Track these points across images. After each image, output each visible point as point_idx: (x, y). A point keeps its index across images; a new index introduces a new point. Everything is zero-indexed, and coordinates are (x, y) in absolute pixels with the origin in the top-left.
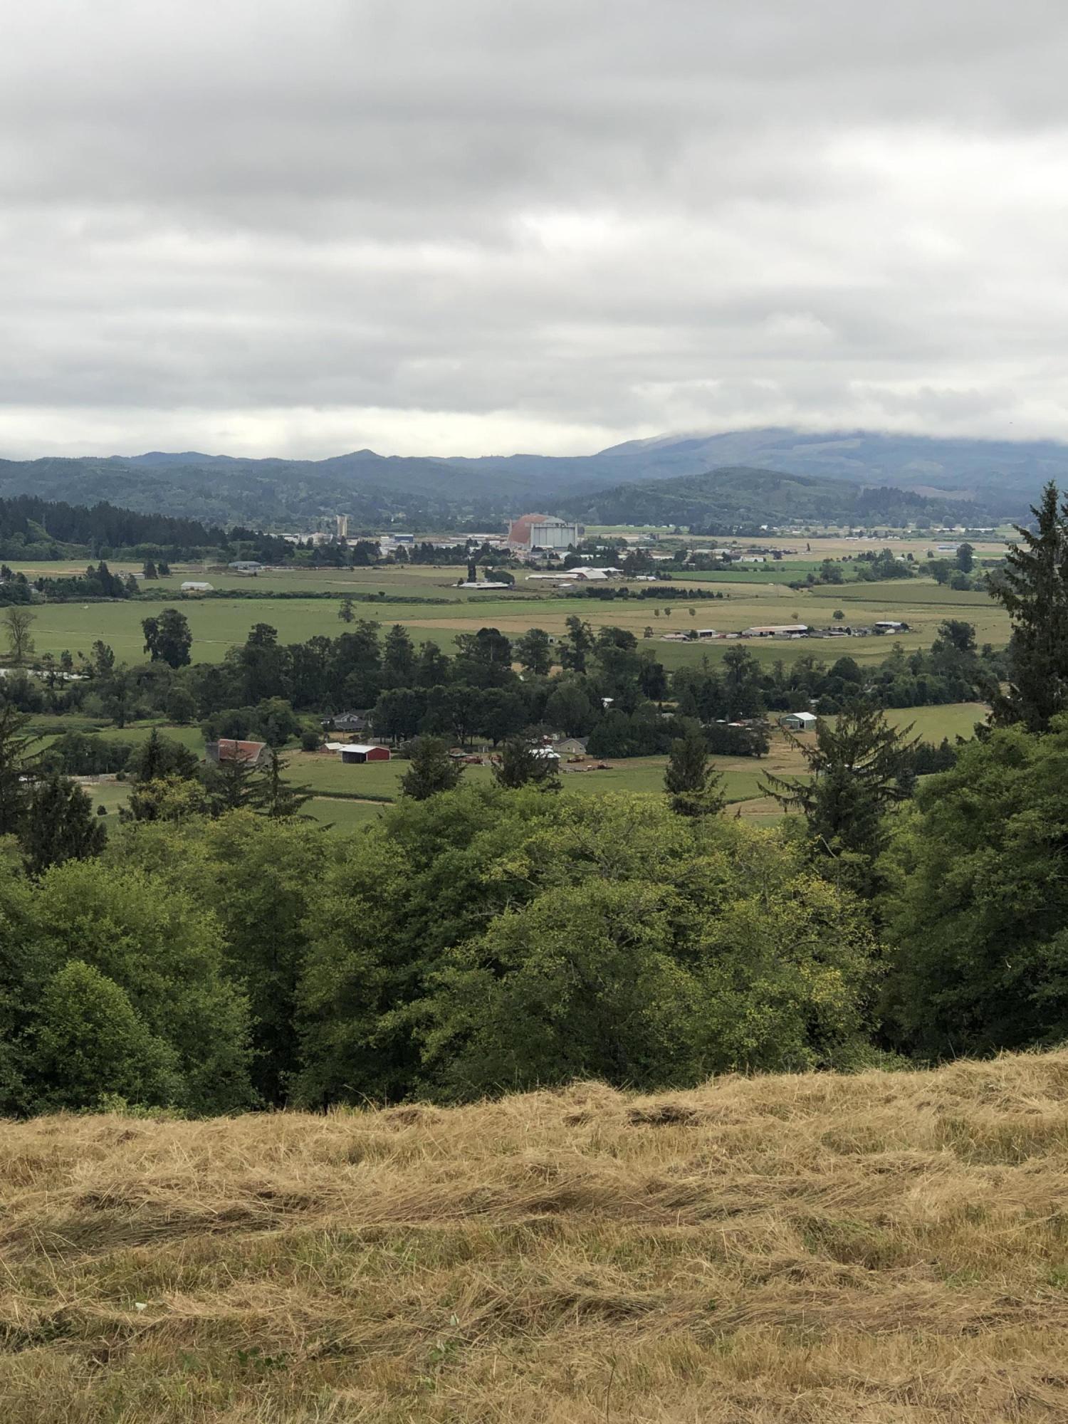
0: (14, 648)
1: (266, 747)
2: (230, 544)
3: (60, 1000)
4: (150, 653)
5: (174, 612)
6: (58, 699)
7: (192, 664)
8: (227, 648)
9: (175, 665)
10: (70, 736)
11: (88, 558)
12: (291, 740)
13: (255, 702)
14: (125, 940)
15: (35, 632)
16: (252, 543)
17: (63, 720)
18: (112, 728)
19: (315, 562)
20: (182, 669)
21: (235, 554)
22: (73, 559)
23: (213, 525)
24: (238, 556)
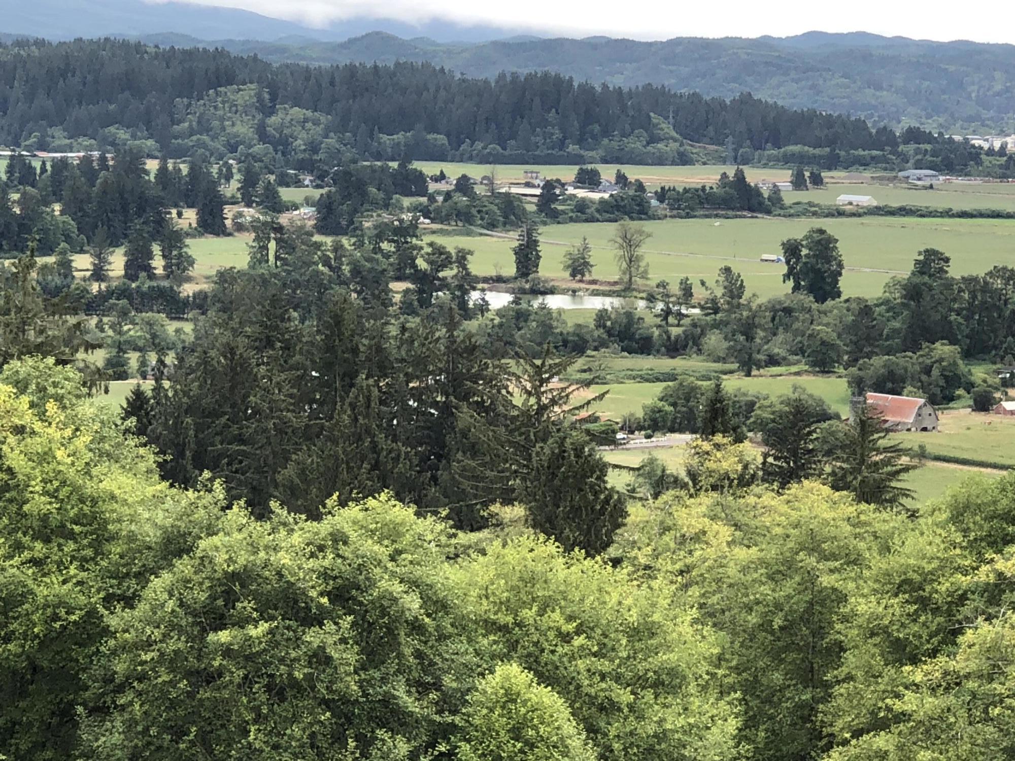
0: (624, 273)
1: (925, 405)
2: (901, 148)
3: (485, 711)
4: (791, 283)
5: (821, 232)
6: (673, 338)
7: (844, 297)
8: (886, 279)
9: (821, 299)
10: (681, 384)
11: (724, 163)
12: (959, 397)
13: (914, 347)
14: (579, 641)
15: (649, 253)
16: (928, 147)
17: (678, 364)
18: (736, 375)
19: (1008, 172)
20: (829, 303)
21: (907, 162)
22: (704, 164)
23: (882, 124)
24: (912, 161)
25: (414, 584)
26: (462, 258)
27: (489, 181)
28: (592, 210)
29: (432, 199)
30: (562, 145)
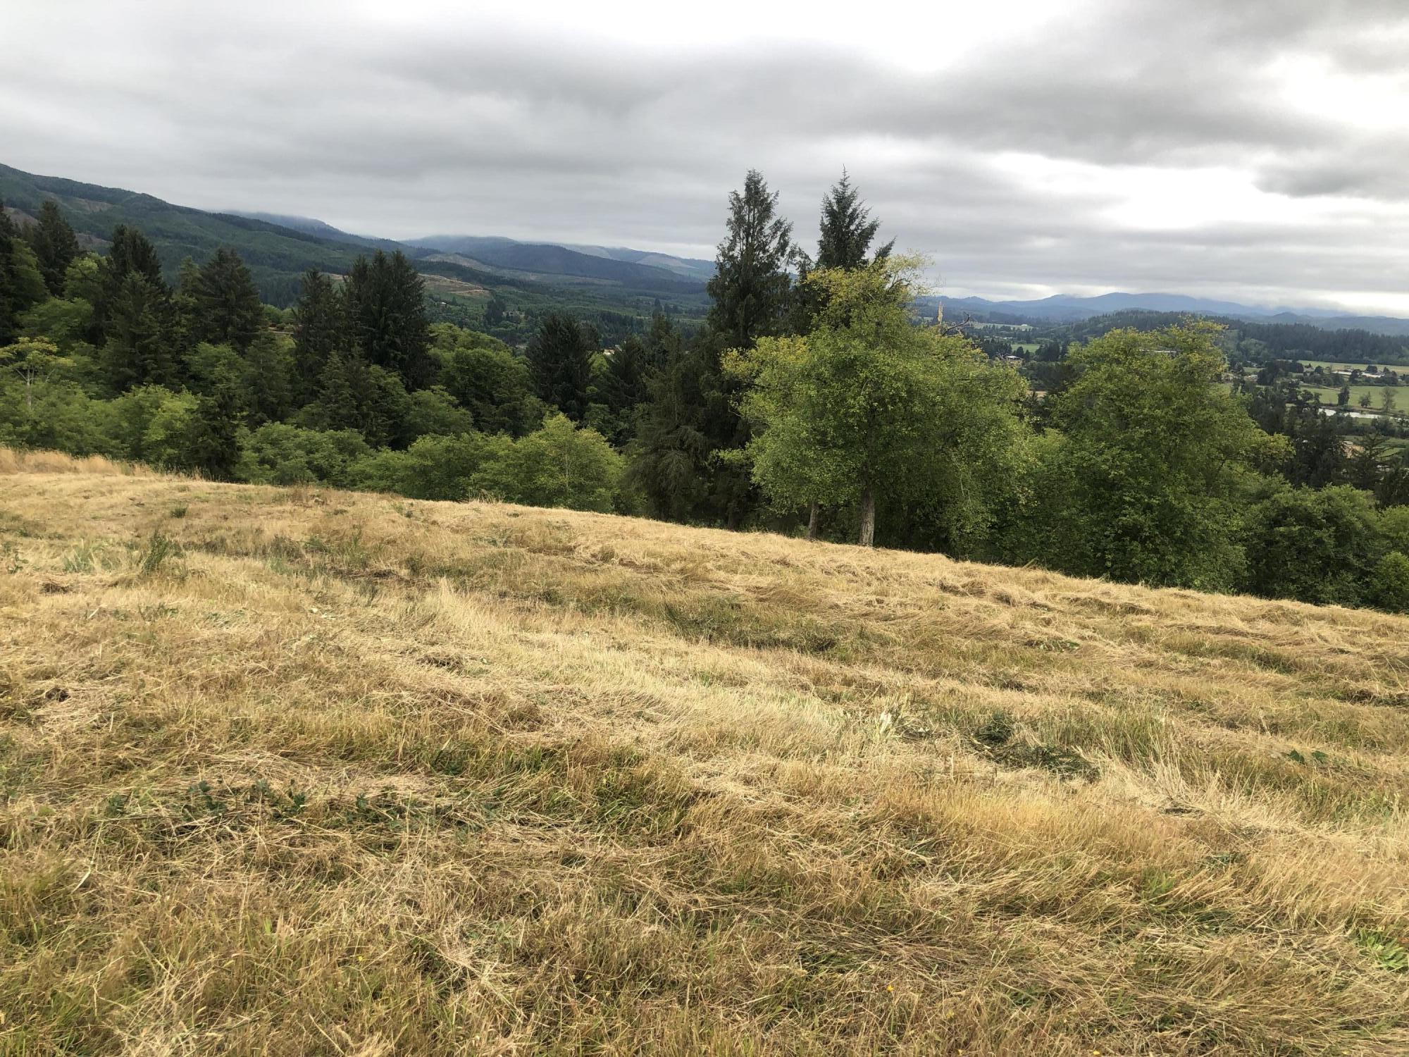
25: (1359, 518)
26: (1317, 396)
27: (1329, 369)
28: (1372, 382)
29: (1305, 374)
30: (1362, 356)
